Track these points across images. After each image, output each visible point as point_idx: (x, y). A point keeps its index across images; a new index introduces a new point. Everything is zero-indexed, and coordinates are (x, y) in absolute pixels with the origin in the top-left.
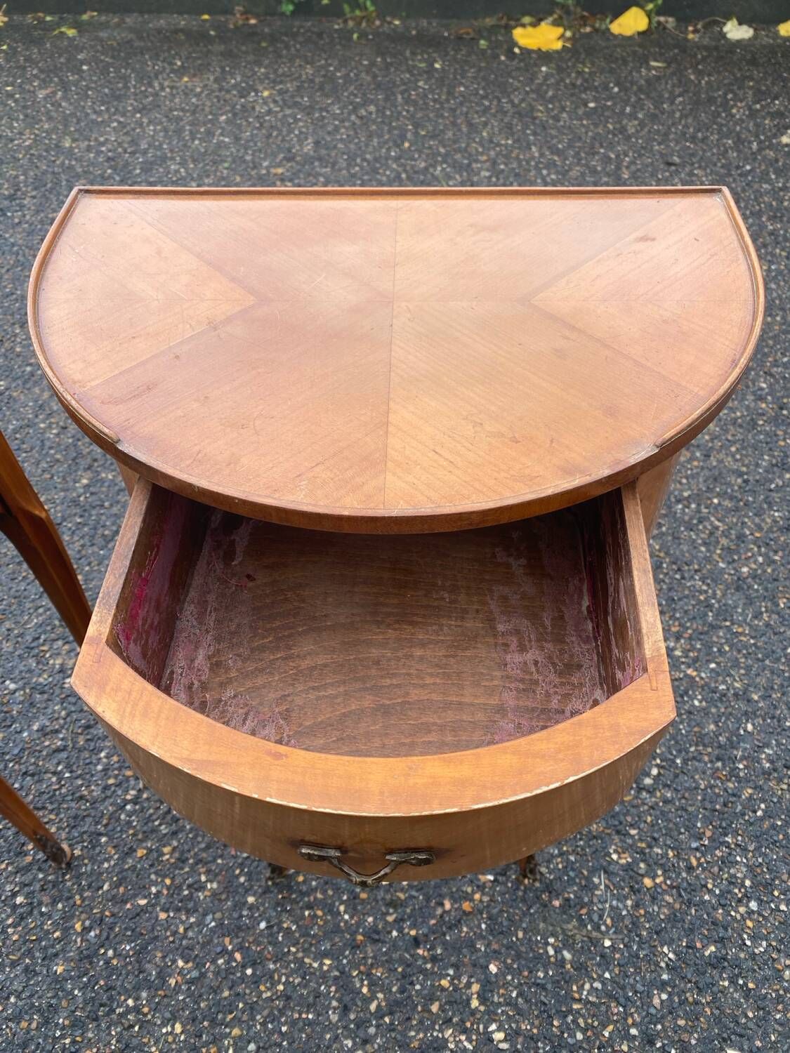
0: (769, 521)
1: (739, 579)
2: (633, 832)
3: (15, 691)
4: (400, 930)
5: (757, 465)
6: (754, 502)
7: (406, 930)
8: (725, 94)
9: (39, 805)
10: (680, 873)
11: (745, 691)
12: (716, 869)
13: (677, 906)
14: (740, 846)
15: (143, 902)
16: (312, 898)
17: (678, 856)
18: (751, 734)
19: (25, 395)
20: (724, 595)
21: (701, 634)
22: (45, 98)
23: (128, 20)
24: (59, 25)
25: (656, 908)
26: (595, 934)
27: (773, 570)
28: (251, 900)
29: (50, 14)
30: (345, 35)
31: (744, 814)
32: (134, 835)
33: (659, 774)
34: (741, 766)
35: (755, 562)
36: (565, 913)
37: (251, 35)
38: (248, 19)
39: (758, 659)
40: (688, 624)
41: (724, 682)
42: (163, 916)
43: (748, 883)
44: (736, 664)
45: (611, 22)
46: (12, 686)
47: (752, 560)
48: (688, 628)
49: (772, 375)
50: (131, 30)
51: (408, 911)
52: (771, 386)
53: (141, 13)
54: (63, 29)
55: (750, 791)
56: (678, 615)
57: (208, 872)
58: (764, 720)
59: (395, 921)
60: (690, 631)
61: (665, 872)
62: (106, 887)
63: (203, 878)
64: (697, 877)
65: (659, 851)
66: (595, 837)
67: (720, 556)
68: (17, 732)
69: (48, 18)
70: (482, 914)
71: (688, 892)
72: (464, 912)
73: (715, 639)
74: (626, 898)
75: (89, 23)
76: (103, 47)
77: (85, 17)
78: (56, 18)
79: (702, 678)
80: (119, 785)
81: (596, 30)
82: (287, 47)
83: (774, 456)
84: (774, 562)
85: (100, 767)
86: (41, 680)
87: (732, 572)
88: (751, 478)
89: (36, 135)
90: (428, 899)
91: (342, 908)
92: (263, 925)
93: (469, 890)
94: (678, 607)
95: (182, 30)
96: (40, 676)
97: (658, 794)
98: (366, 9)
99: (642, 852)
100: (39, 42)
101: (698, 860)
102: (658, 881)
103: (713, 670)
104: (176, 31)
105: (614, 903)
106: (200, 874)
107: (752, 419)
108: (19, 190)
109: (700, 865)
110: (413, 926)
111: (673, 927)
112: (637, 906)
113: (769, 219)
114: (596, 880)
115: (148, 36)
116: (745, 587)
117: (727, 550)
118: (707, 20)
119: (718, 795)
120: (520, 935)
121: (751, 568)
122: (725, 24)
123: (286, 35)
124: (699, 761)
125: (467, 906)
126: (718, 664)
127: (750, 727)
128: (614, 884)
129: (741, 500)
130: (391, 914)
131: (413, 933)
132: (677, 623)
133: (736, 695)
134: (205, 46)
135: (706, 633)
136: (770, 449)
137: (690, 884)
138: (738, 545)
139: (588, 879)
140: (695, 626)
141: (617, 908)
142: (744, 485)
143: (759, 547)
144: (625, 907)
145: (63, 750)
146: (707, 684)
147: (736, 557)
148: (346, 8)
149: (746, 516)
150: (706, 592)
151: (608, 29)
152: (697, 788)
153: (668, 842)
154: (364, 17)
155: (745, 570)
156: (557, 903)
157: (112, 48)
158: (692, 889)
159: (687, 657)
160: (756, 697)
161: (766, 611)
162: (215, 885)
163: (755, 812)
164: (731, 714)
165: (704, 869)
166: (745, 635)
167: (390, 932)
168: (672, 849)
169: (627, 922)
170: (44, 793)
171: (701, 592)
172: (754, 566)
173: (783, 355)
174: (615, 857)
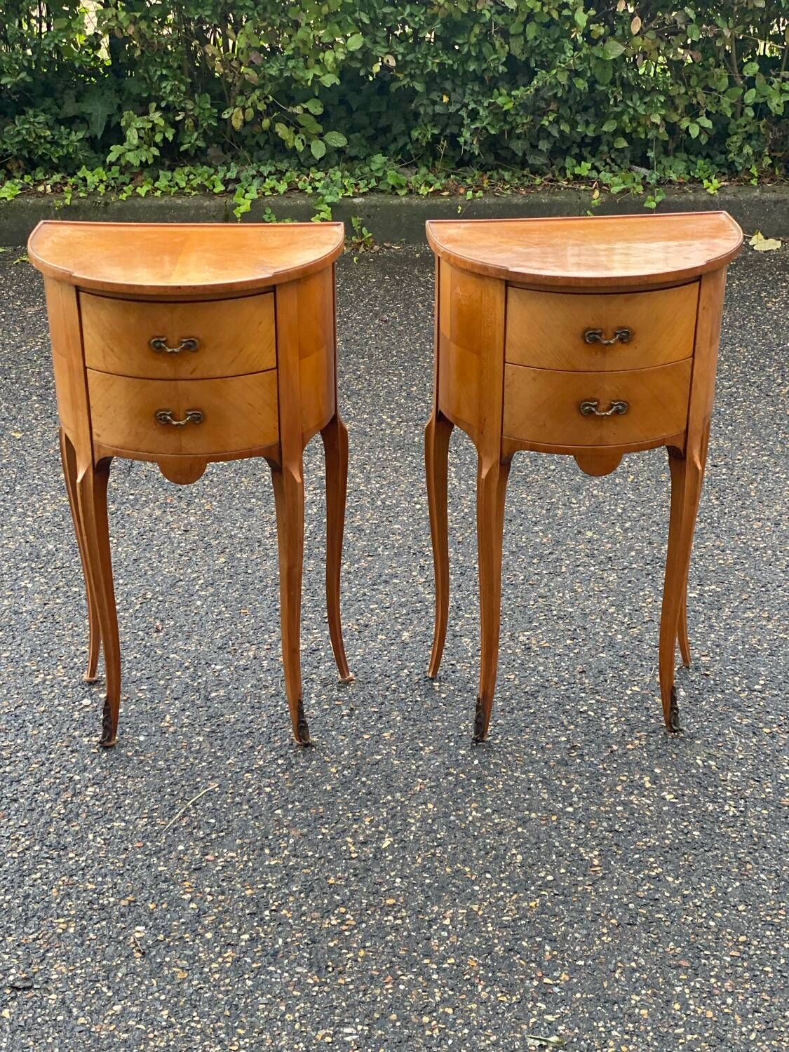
2: (750, 710)
4: (582, 759)
8: (759, 293)
15: (379, 757)
16: (509, 749)
24: (13, 255)
25: (774, 740)
26: (730, 754)
28: (462, 752)
29: (2, 244)
32: (356, 730)
33: (766, 683)
36: (705, 746)
42: (396, 762)
51: (586, 751)
54: (22, 259)
57: (424, 742)
61: (778, 725)
62: (346, 753)
63: (421, 745)
65: (772, 717)
66: (721, 713)
70: (642, 749)
72: (629, 749)
74: (751, 738)
78: (10, 249)
90: (599, 746)
91: (534, 752)
92: (476, 762)
93: (630, 740)
97: (767, 692)
99: (758, 717)
102: (774, 729)
105: (743, 741)
106: (417, 744)
110: (592, 757)
112: (760, 741)
114: (726, 731)
122: (750, 238)
125: (630, 746)
128: (740, 733)
139: (720, 731)
141: (745, 742)
144: (752, 742)
153: (778, 712)
156: (698, 742)
162: (431, 748)
167: (575, 760)
168: (782, 715)
169: (754, 748)
174: (738, 721)
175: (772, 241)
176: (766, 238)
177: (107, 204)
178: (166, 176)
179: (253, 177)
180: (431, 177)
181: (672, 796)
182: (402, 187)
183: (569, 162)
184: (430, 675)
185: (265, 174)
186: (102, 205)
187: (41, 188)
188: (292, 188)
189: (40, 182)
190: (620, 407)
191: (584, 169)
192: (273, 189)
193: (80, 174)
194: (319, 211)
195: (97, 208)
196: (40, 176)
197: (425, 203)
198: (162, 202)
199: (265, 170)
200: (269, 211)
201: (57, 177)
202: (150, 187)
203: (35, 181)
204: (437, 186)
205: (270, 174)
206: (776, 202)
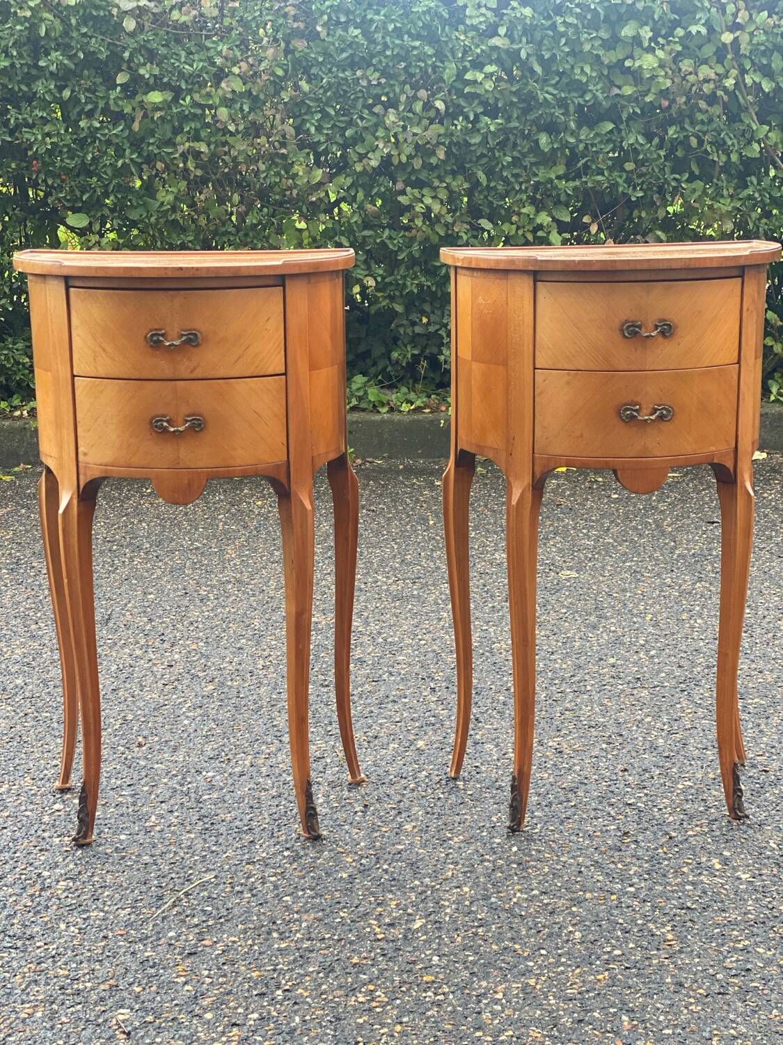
15: (401, 847)
32: (373, 824)
77: (18, 469)
180: (412, 396)
181: (748, 876)
182: (383, 405)
184: (453, 775)
187: (17, 413)
189: (16, 408)
190: (664, 412)
196: (16, 402)
197: (407, 419)
203: (12, 407)
204: (419, 403)
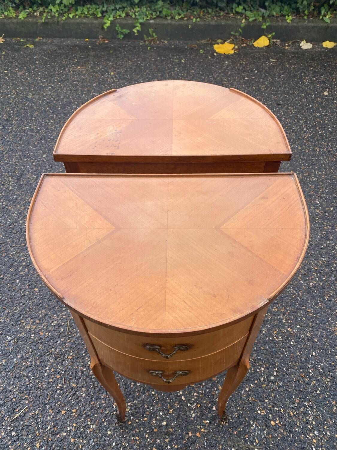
0: (321, 262)
1: (309, 288)
2: (266, 401)
3: (11, 340)
4: (171, 446)
5: (316, 238)
6: (314, 254)
7: (173, 446)
8: (301, 73)
9: (21, 391)
10: (286, 419)
11: (312, 338)
12: (301, 417)
13: (285, 433)
14: (310, 406)
16: (134, 432)
17: (285, 411)
18: (314, 356)
19: (14, 208)
20: (303, 295)
21: (293, 312)
22: (21, 76)
23: (55, 41)
24: (26, 43)
25: (276, 435)
26: (251, 446)
27: (323, 284)
28: (109, 433)
29: (22, 38)
30: (145, 47)
31: (312, 393)
33: (277, 375)
34: (310, 371)
35: (315, 280)
36: (239, 437)
37: (106, 48)
38: (104, 41)
39: (317, 323)
40: (288, 308)
41: (303, 334)
42: (73, 440)
43: (314, 423)
44: (308, 326)
45: (254, 42)
46: (9, 338)
47: (314, 279)
48: (288, 310)
49: (321, 198)
50: (56, 45)
51: (174, 437)
52: (321, 202)
53: (60, 38)
54: (28, 45)
55: (314, 382)
56: (284, 304)
57: (91, 421)
58: (320, 351)
59: (169, 441)
60: (289, 311)
61: (280, 418)
63: (89, 423)
64: (293, 421)
65: (277, 409)
66: (251, 403)
67: (301, 277)
68: (11, 359)
69: (22, 40)
70: (204, 438)
71: (289, 427)
72: (197, 437)
73: (299, 315)
74: (264, 430)
75: (38, 42)
76: (44, 53)
77: (37, 40)
78: (25, 40)
79: (294, 332)
80: (54, 382)
81: (248, 45)
82: (121, 53)
83: (322, 234)
84: (323, 280)
85: (46, 374)
86: (21, 335)
87: (306, 285)
88: (313, 243)
89: (17, 93)
90: (182, 432)
91: (147, 436)
92: (114, 444)
93: (199, 427)
94: (284, 301)
95: (77, 46)
96: (21, 333)
97: (277, 384)
98: (153, 37)
99: (270, 410)
100: (18, 51)
101: (293, 413)
102: (277, 422)
103: (298, 328)
104: (75, 46)
105: (259, 432)
106: (88, 422)
107: (313, 217)
108: (11, 117)
109: (294, 415)
110: (177, 444)
111: (283, 443)
112: (268, 434)
113: (319, 129)
114: (251, 422)
115: (63, 48)
116: (311, 292)
117: (304, 275)
118: (293, 41)
119: (301, 384)
120: (221, 447)
121: (313, 283)
122: (301, 42)
123: (120, 47)
124: (293, 369)
125: (198, 435)
126: (300, 326)
127: (314, 354)
128: (259, 424)
129: (309, 253)
130: (167, 438)
131: (176, 447)
132: (283, 308)
133: (308, 339)
134: (87, 53)
135: (295, 312)
136: (321, 231)
137: (290, 424)
138: (308, 273)
139: (248, 422)
140: (291, 309)
141: (260, 434)
142: (310, 246)
143: (317, 274)
145: (31, 367)
146: (296, 335)
147: (307, 278)
148: (145, 36)
149: (311, 260)
150: (295, 294)
151: (253, 45)
152: (292, 381)
153: (281, 405)
154: (152, 40)
155: (311, 284)
156: (235, 433)
157: (49, 54)
158: (291, 426)
159: (288, 323)
160: (316, 341)
161: (320, 302)
162: (94, 426)
163: (316, 391)
164: (306, 348)
165: (296, 417)
166: (312, 313)
167: (167, 447)
168: (283, 408)
169: (264, 441)
170: (23, 386)
171: (293, 294)
172: (315, 282)
173: (326, 189)
174: (259, 412)
175: (309, 44)
176: (307, 42)
177: (58, 21)
178: (80, 9)
179: (113, 10)
180: (180, 11)
182: (169, 16)
183: (235, 5)
185: (118, 8)
186: (56, 22)
187: (35, 14)
188: (127, 15)
189: (35, 11)
191: (240, 9)
192: (120, 16)
193: (49, 8)
194: (136, 27)
195: (54, 23)
196: (35, 8)
197: (177, 23)
198: (78, 21)
199: (118, 7)
200: (118, 25)
201: (41, 9)
202: (74, 14)
204: (182, 15)
205: (120, 8)
206: (313, 27)
